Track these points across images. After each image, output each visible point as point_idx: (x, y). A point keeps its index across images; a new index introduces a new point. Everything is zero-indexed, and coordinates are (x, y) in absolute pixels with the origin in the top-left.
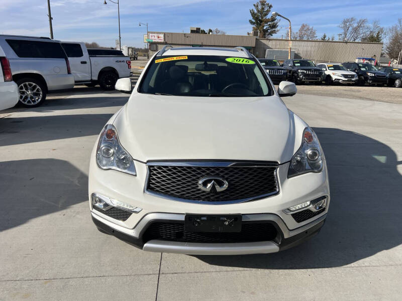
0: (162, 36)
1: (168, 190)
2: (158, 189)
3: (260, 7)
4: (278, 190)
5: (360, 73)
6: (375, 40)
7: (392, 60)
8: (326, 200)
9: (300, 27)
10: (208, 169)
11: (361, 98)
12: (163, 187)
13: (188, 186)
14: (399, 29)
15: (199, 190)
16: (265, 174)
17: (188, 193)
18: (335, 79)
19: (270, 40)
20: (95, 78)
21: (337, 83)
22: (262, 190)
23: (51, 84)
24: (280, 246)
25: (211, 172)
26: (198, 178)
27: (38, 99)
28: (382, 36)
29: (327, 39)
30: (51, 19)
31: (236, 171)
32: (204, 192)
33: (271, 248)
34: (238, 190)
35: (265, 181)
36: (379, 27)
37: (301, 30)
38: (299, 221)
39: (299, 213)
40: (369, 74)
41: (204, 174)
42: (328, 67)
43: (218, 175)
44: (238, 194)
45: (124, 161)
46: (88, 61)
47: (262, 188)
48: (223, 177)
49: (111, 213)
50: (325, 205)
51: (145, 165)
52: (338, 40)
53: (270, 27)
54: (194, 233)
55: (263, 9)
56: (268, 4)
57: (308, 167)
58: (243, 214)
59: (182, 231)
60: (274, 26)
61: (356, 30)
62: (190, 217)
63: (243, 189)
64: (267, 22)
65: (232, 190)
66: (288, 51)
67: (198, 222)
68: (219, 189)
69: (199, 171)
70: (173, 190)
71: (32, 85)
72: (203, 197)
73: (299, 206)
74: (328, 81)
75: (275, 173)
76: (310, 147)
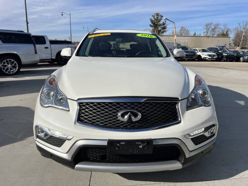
1: (94, 121)
2: (86, 121)
3: (156, 17)
4: (180, 120)
5: (218, 54)
6: (225, 36)
7: (236, 47)
8: (215, 127)
9: (180, 29)
10: (125, 103)
11: (221, 68)
12: (90, 119)
13: (110, 117)
14: (239, 29)
15: (119, 120)
16: (170, 108)
17: (110, 123)
18: (204, 58)
19: (163, 36)
20: (54, 57)
21: (205, 60)
22: (167, 120)
23: (24, 60)
24: (183, 164)
25: (127, 106)
26: (118, 111)
27: (15, 70)
28: (229, 33)
29: (196, 35)
30: (27, 23)
31: (147, 105)
32: (122, 122)
33: (176, 165)
34: (149, 120)
35: (170, 113)
36: (226, 28)
37: (180, 30)
38: (196, 144)
39: (196, 137)
40: (224, 54)
41: (122, 108)
42: (199, 50)
43: (133, 108)
44: (149, 123)
45: (62, 101)
46: (49, 47)
47: (167, 118)
48: (137, 110)
49: (50, 141)
50: (215, 131)
51: (76, 102)
52: (203, 36)
53: (162, 28)
54: (115, 155)
55: (158, 18)
56: (161, 15)
57: (200, 102)
58: (153, 139)
59: (106, 154)
60: (165, 28)
61: (213, 30)
62: (112, 143)
63: (153, 119)
64: (160, 25)
65: (145, 120)
66: (174, 43)
67: (118, 146)
68: (134, 119)
69: (118, 106)
70: (98, 121)
71: (11, 61)
72: (121, 126)
73: (197, 132)
74: (199, 59)
75: (177, 107)
76: (201, 88)
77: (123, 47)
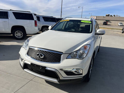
0: (95, 17)
4: (60, 62)
16: (58, 56)
38: (68, 75)
39: (67, 72)
47: (55, 60)
50: (81, 72)
51: (28, 47)
58: (46, 67)
68: (41, 57)
73: (67, 69)
75: (61, 56)
77: (109, 24)
